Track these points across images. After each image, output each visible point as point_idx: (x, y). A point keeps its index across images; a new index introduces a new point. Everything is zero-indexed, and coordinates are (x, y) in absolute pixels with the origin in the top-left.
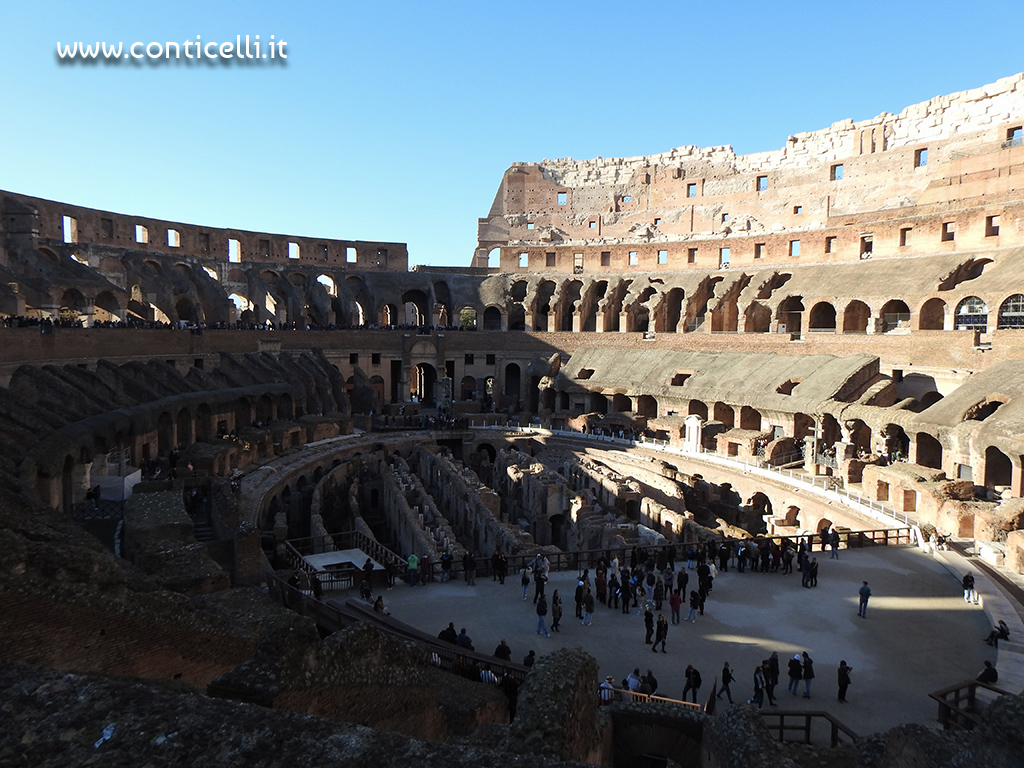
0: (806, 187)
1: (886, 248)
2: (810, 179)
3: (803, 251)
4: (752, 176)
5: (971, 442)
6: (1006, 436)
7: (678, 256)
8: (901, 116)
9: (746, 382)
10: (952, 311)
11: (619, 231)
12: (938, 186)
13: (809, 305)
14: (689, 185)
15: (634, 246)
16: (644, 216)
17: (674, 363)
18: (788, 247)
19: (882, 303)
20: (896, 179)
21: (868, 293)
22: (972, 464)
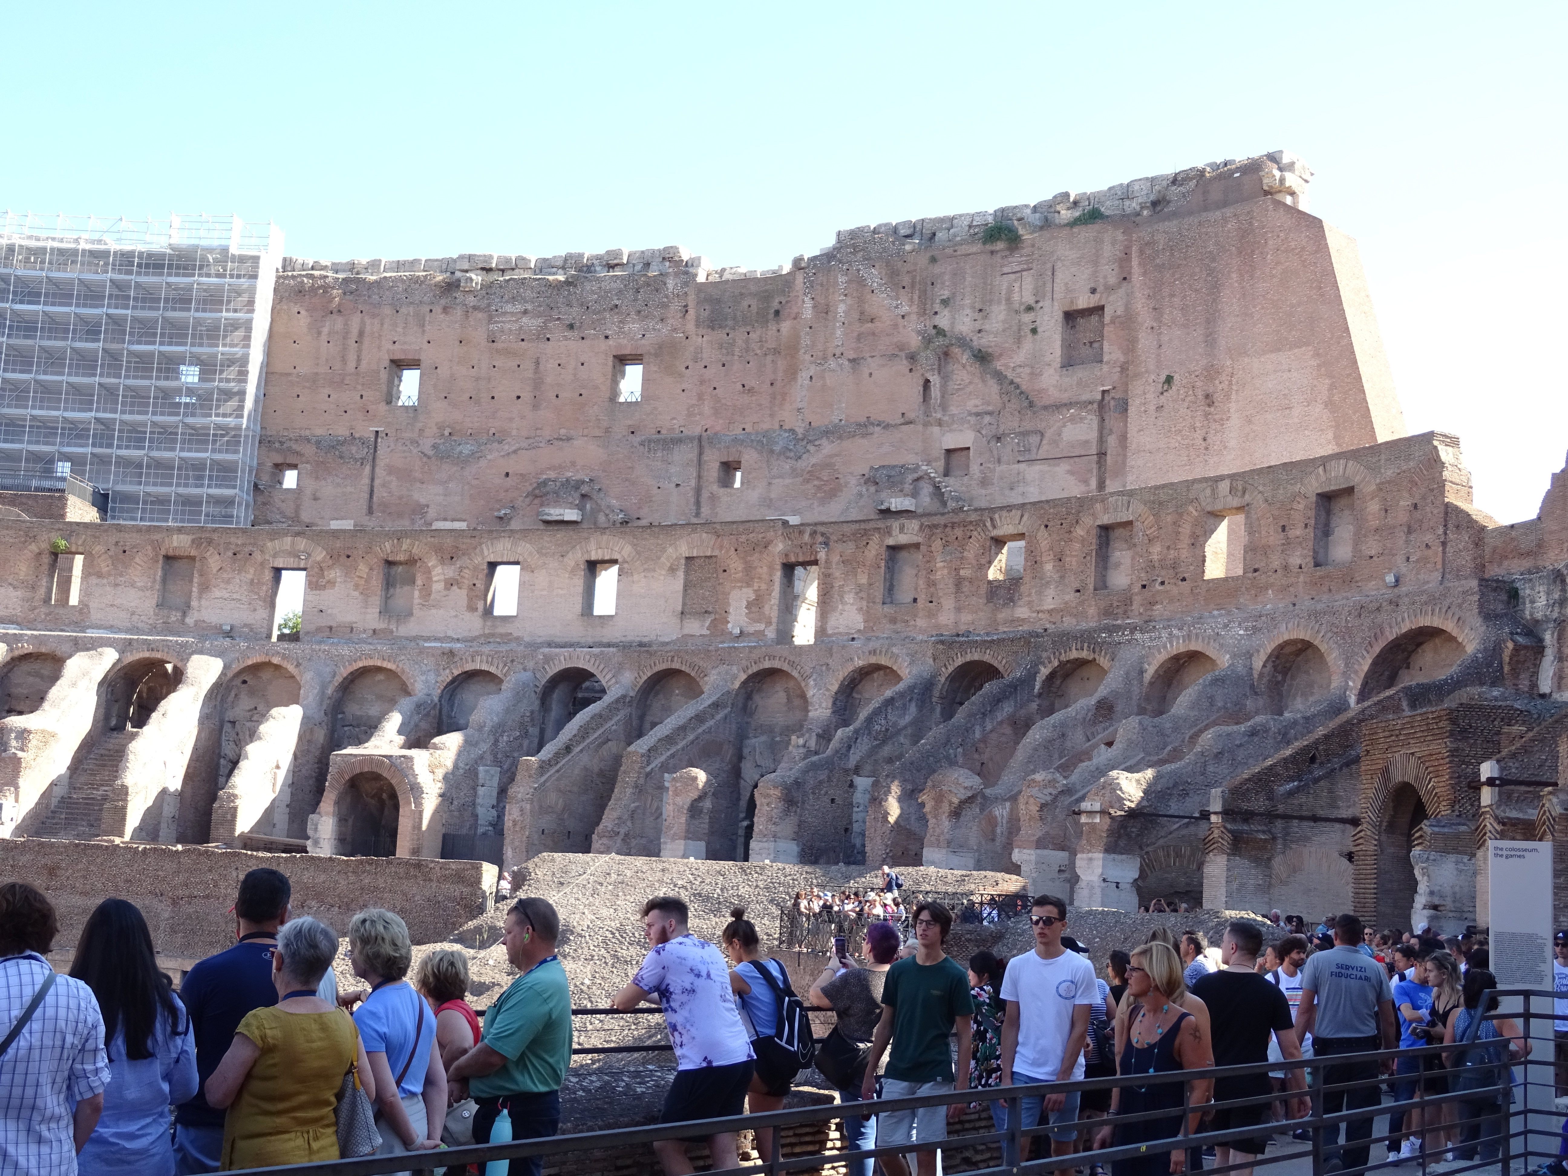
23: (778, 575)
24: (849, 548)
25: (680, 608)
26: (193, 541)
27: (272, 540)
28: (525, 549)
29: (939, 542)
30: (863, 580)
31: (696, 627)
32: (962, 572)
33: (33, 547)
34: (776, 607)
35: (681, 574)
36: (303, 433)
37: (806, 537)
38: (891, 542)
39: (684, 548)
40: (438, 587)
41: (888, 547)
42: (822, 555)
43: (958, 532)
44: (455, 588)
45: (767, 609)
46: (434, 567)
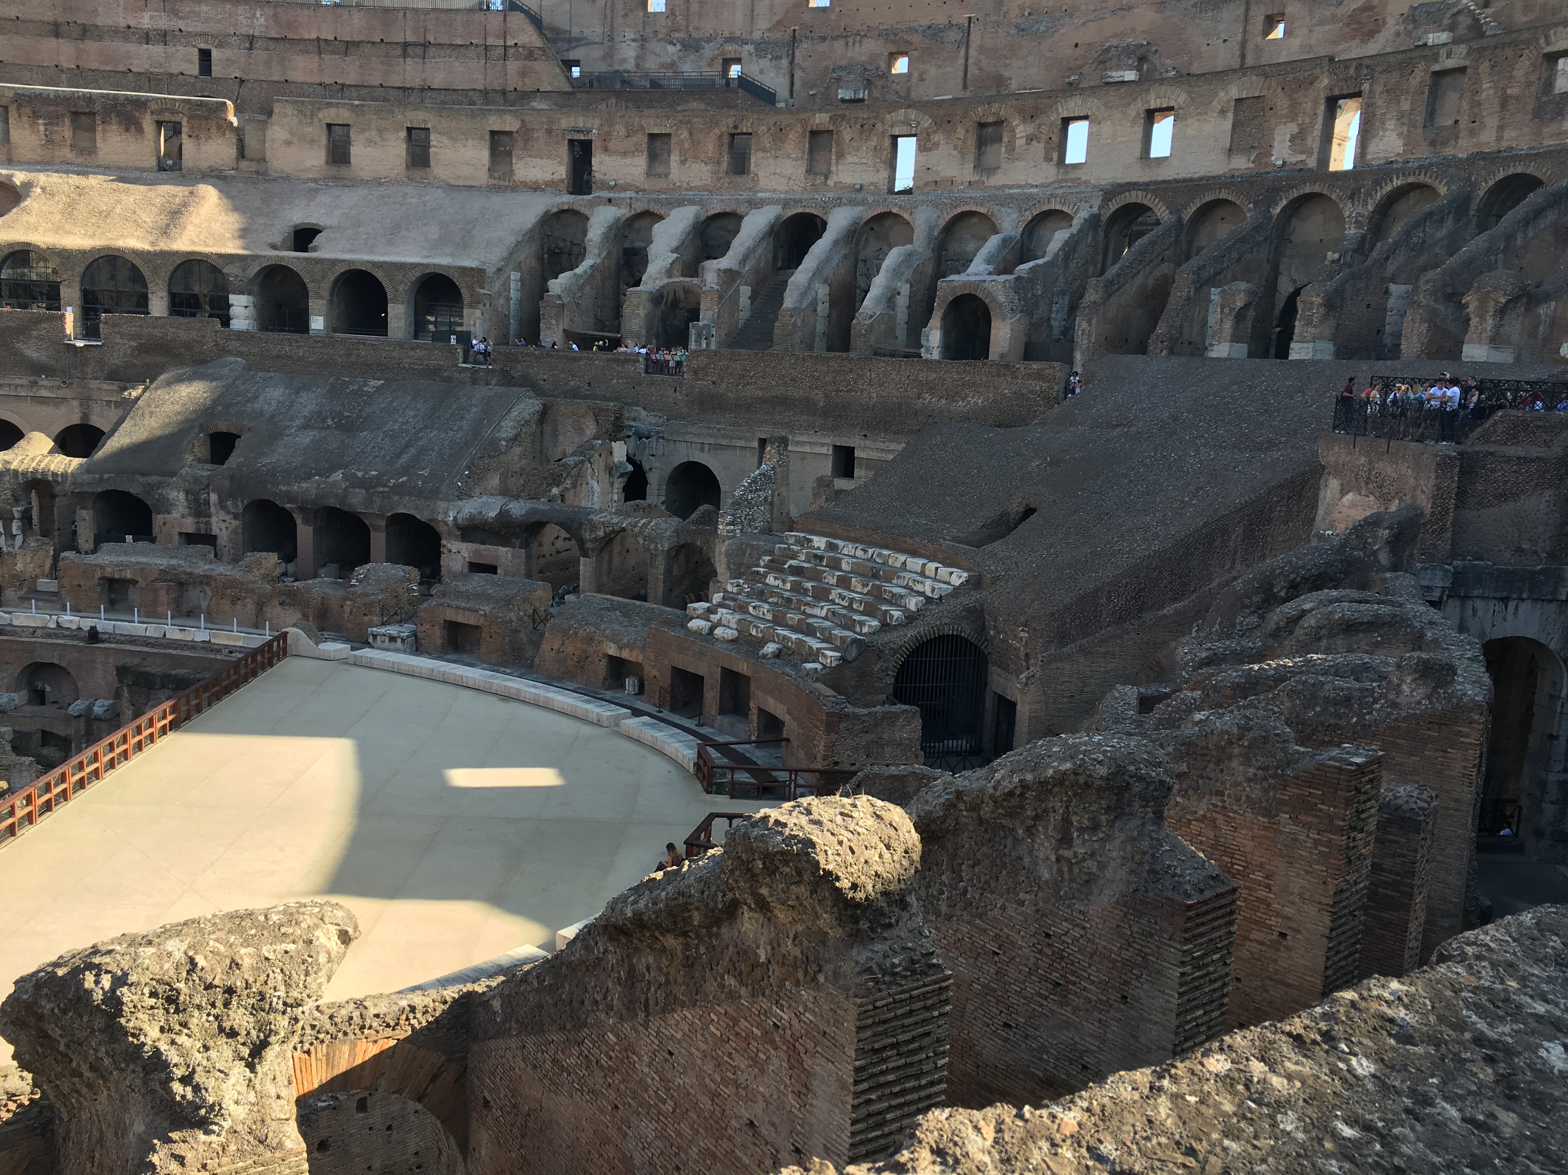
22: (215, 531)
23: (1322, 109)
24: (1393, 78)
25: (1228, 146)
26: (831, 118)
27: (890, 113)
28: (1093, 105)
29: (1487, 63)
30: (1406, 106)
31: (1242, 163)
32: (1509, 91)
33: (717, 131)
34: (1318, 139)
35: (1230, 115)
36: (912, 25)
37: (1352, 71)
38: (1436, 67)
39: (1235, 92)
40: (1020, 142)
41: (1434, 73)
42: (1366, 87)
43: (1509, 52)
44: (1034, 142)
45: (1309, 142)
46: (1018, 125)
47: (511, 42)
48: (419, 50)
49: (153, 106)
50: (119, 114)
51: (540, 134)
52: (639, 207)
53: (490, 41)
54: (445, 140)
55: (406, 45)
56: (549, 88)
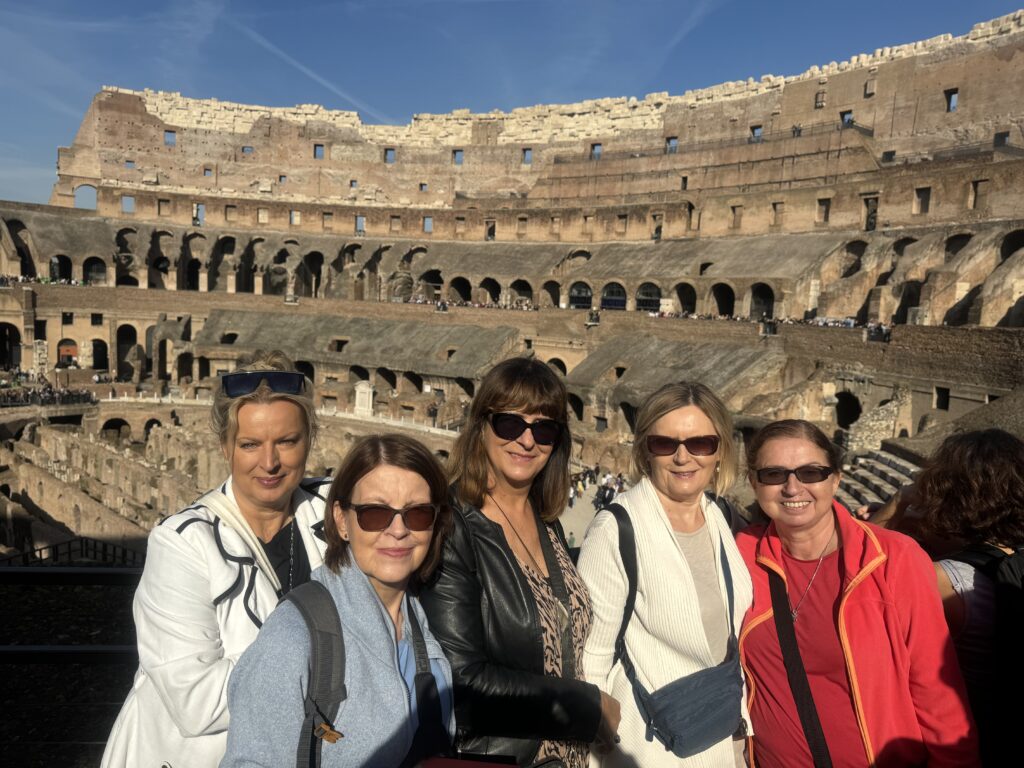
0: (431, 167)
1: (506, 234)
2: (434, 159)
3: (435, 228)
4: (380, 147)
5: (607, 399)
6: (635, 394)
7: (313, 218)
8: (511, 115)
9: (405, 350)
10: (566, 292)
11: (239, 184)
12: (544, 184)
13: (447, 279)
14: (316, 146)
15: (264, 203)
16: (268, 171)
17: (327, 330)
18: (421, 222)
19: (511, 281)
20: (507, 172)
21: (499, 273)
22: (607, 416)
47: (843, 146)
48: (791, 160)
49: (652, 208)
50: (637, 214)
51: (847, 198)
52: (901, 236)
53: (832, 148)
54: (792, 208)
55: (783, 158)
56: (864, 170)
